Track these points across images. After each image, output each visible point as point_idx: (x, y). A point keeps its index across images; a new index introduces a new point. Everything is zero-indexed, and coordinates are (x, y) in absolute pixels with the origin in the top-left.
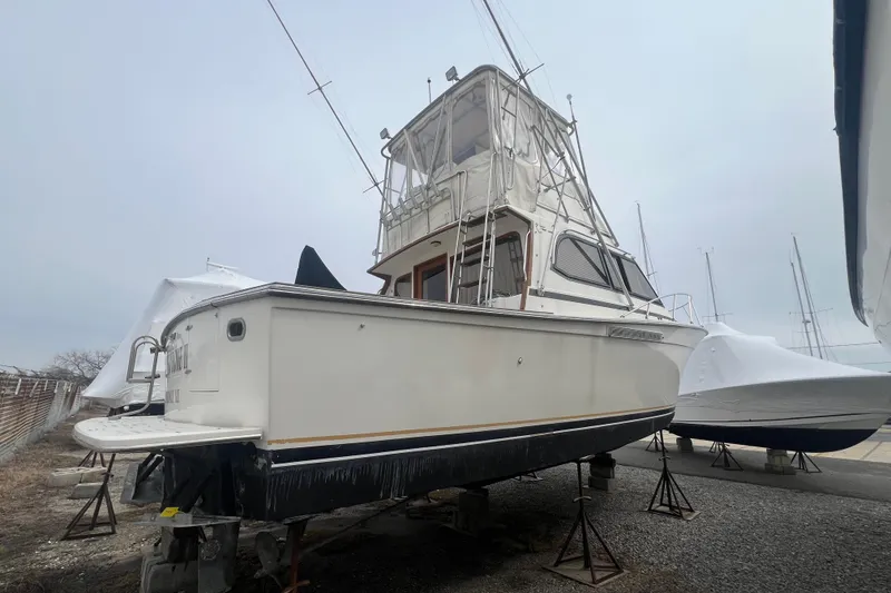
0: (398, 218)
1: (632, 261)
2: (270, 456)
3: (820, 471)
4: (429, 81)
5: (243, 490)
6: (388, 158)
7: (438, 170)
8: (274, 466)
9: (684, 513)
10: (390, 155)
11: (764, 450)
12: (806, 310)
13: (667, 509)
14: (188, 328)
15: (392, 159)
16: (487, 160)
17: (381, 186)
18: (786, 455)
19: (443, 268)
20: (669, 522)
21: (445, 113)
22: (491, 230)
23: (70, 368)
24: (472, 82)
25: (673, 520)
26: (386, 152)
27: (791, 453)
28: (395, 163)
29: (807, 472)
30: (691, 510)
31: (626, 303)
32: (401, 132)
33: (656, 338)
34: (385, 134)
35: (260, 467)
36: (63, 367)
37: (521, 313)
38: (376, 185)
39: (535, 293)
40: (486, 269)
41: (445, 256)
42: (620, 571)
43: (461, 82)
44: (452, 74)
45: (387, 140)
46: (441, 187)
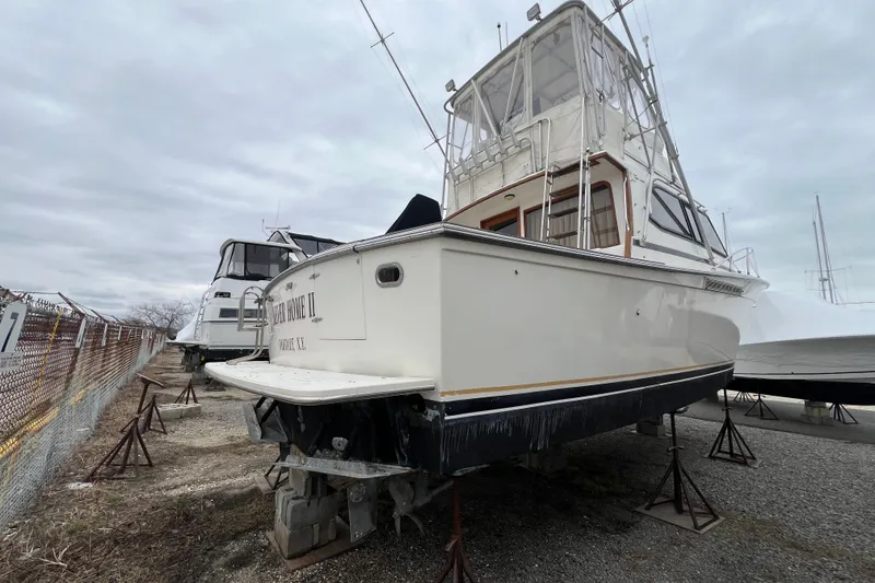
0: (468, 172)
1: (704, 213)
2: (444, 407)
3: (857, 423)
4: (499, 26)
5: (406, 440)
6: (450, 113)
7: (515, 119)
8: (447, 418)
9: (749, 461)
10: (452, 110)
11: (802, 402)
12: (824, 269)
13: (728, 456)
14: (314, 277)
15: (455, 114)
16: (578, 106)
17: (443, 143)
18: (825, 407)
19: (515, 220)
20: (736, 469)
21: (521, 56)
22: (585, 178)
23: (143, 319)
24: (557, 20)
25: (740, 468)
26: (449, 106)
27: (829, 405)
28: (457, 118)
29: (844, 423)
30: (754, 458)
31: (707, 257)
32: (469, 83)
33: (737, 291)
34: (451, 86)
35: (430, 418)
36: (137, 317)
37: (626, 260)
38: (437, 141)
39: (637, 243)
40: (582, 219)
41: (517, 210)
42: (716, 518)
43: (542, 22)
44: (534, 13)
45: (453, 93)
46: (519, 137)
